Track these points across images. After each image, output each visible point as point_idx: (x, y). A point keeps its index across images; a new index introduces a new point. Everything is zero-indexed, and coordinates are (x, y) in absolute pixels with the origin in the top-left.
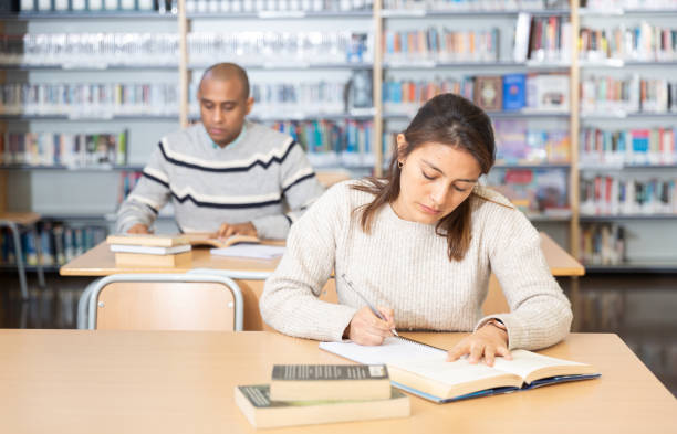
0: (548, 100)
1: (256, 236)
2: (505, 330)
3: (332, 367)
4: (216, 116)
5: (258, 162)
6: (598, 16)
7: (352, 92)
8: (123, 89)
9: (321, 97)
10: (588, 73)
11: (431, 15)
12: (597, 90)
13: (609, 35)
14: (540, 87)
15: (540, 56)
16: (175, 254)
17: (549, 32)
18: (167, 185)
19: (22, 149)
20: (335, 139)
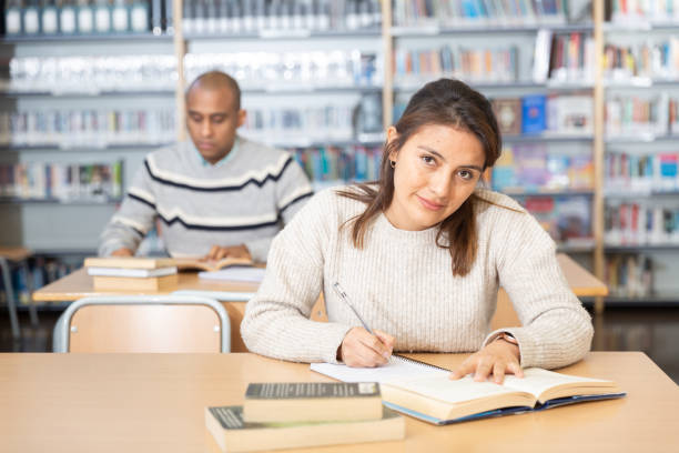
0: (570, 123)
1: (250, 258)
2: (517, 345)
3: (316, 385)
4: (205, 129)
5: (253, 181)
6: (623, 32)
7: (361, 116)
8: (117, 116)
9: (328, 121)
10: (613, 93)
11: (445, 33)
12: (623, 112)
13: (636, 52)
14: (562, 109)
15: (562, 76)
16: (159, 277)
17: (571, 49)
18: (153, 206)
19: (11, 181)
20: (343, 166)
